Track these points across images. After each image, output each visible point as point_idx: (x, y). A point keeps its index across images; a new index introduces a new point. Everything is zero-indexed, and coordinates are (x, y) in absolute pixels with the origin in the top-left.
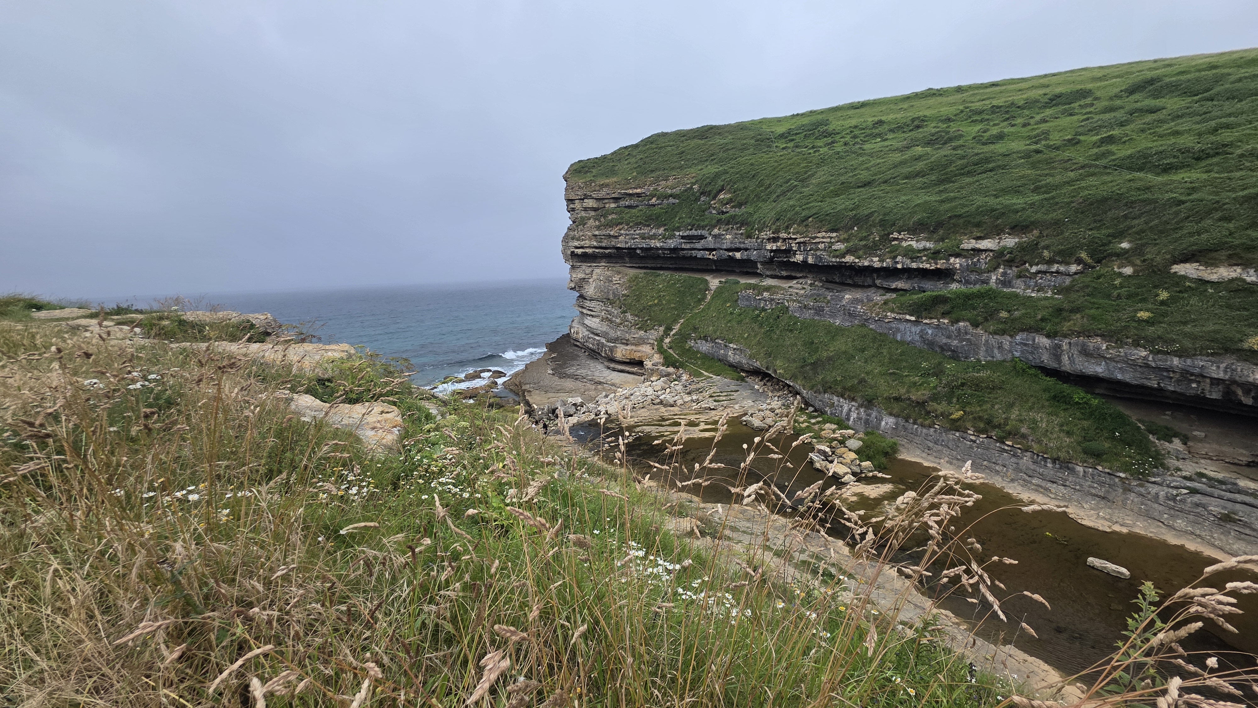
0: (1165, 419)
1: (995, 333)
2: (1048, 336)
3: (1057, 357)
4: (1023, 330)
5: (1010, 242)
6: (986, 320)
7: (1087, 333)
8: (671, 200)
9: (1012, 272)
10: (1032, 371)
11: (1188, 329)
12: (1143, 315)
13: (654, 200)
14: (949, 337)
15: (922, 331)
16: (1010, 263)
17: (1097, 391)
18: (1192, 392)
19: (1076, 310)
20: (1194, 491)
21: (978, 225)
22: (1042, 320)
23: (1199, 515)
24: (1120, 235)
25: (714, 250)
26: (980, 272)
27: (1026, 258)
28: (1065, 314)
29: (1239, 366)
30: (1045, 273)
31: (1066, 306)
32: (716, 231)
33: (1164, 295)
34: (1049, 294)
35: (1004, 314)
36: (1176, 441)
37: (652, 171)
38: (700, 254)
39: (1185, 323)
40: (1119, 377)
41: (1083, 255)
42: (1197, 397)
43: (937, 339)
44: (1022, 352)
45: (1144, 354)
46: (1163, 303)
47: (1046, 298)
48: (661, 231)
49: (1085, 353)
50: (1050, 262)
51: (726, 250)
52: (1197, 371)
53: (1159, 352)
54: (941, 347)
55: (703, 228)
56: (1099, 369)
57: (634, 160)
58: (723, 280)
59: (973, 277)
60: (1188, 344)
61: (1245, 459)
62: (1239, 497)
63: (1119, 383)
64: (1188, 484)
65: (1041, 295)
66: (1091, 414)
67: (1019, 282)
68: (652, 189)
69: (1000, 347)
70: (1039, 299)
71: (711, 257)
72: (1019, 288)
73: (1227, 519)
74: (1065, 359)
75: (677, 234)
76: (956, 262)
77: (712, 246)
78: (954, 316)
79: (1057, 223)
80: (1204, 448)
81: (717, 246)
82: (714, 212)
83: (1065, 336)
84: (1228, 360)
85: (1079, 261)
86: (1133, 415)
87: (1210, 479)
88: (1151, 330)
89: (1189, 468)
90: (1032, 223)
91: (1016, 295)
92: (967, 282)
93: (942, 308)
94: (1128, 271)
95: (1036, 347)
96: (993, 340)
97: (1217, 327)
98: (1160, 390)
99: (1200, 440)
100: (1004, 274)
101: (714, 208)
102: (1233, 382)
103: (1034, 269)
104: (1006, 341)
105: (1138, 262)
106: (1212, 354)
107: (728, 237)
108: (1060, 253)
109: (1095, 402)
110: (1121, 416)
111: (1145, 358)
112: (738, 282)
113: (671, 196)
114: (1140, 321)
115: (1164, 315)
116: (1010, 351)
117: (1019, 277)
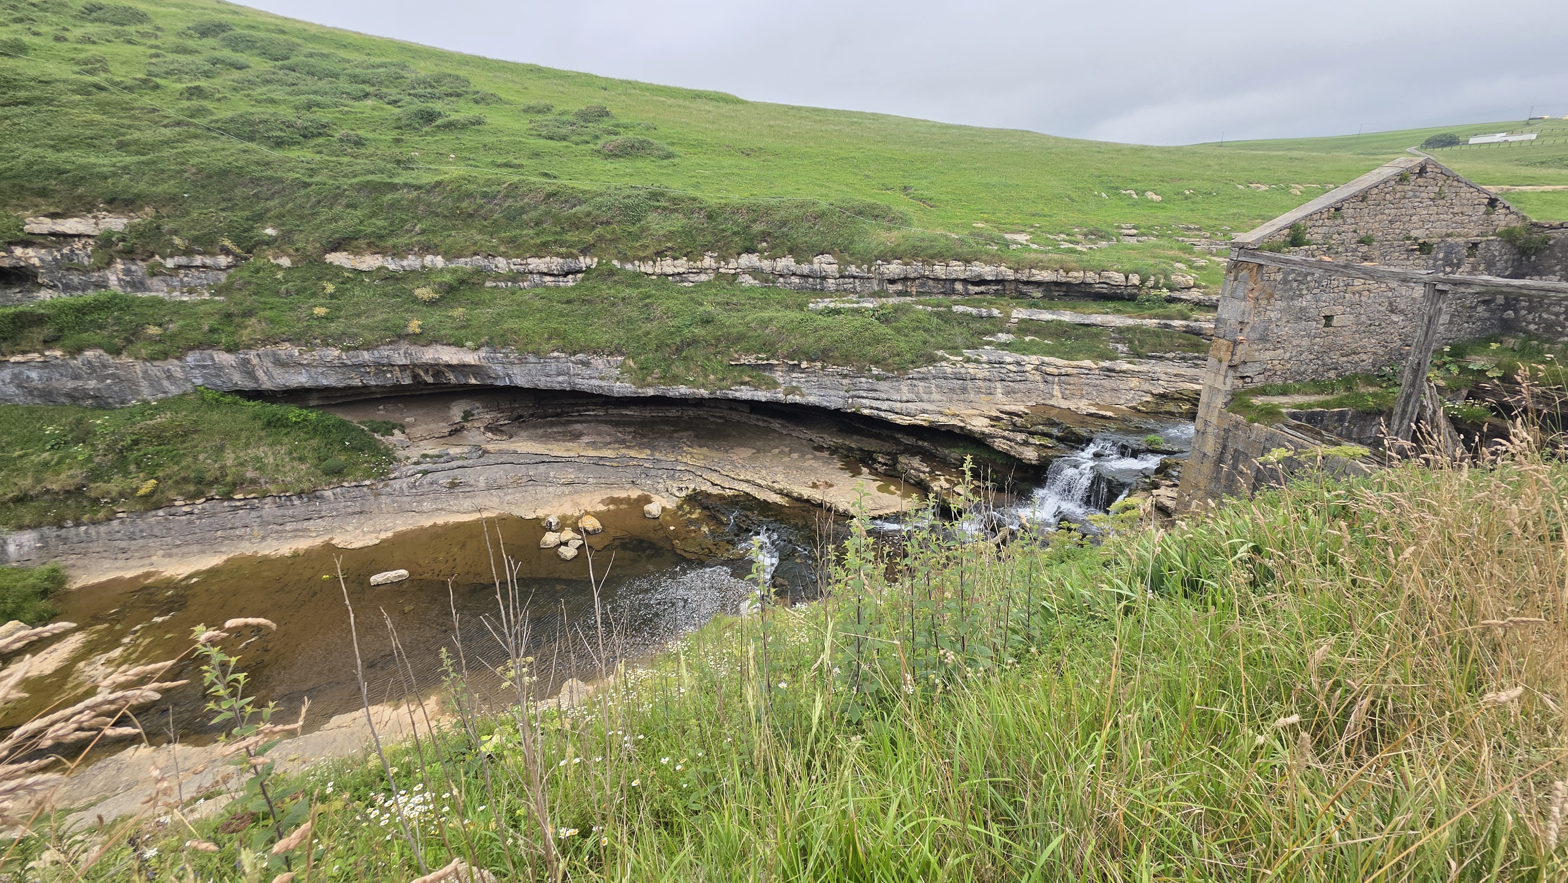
0: (381, 414)
1: (152, 358)
2: (229, 350)
3: (251, 374)
4: (192, 348)
5: (116, 223)
6: (129, 341)
7: (274, 340)
9: (139, 268)
10: (229, 399)
11: (363, 321)
12: (320, 311)
14: (76, 377)
15: (15, 376)
16: (129, 254)
17: (312, 403)
18: (389, 383)
19: (248, 313)
20: (425, 473)
21: (43, 193)
22: (212, 330)
23: (435, 492)
24: (260, 218)
26: (85, 270)
27: (151, 247)
28: (237, 320)
29: (413, 349)
30: (188, 267)
31: (233, 309)
33: (330, 288)
34: (207, 296)
35: (153, 330)
36: (396, 432)
39: (359, 315)
40: (325, 382)
41: (227, 243)
42: (394, 386)
43: (55, 384)
44: (204, 376)
45: (337, 353)
46: (332, 296)
47: (204, 302)
49: (279, 363)
50: (188, 252)
52: (385, 361)
53: (349, 349)
54: (68, 395)
56: (300, 379)
59: (75, 278)
60: (368, 336)
61: (447, 431)
62: (454, 464)
63: (327, 389)
64: (420, 467)
65: (195, 298)
66: (315, 430)
67: (155, 282)
69: (170, 377)
70: (196, 304)
72: (158, 289)
73: (453, 485)
74: (260, 374)
76: (32, 256)
78: (68, 342)
79: (173, 199)
80: (418, 431)
83: (249, 347)
84: (404, 346)
85: (227, 252)
86: (354, 419)
87: (431, 457)
88: (333, 327)
89: (415, 454)
90: (138, 196)
91: (162, 302)
92: (67, 288)
93: (38, 334)
94: (285, 262)
95: (219, 368)
96: (156, 369)
97: (385, 316)
98: (365, 387)
99: (413, 425)
100: (127, 272)
102: (415, 365)
103: (170, 263)
104: (173, 365)
105: (291, 251)
106: (391, 343)
108: (196, 240)
109: (313, 416)
110: (343, 424)
111: (339, 358)
114: (319, 318)
115: (339, 309)
116: (187, 380)
117: (153, 275)
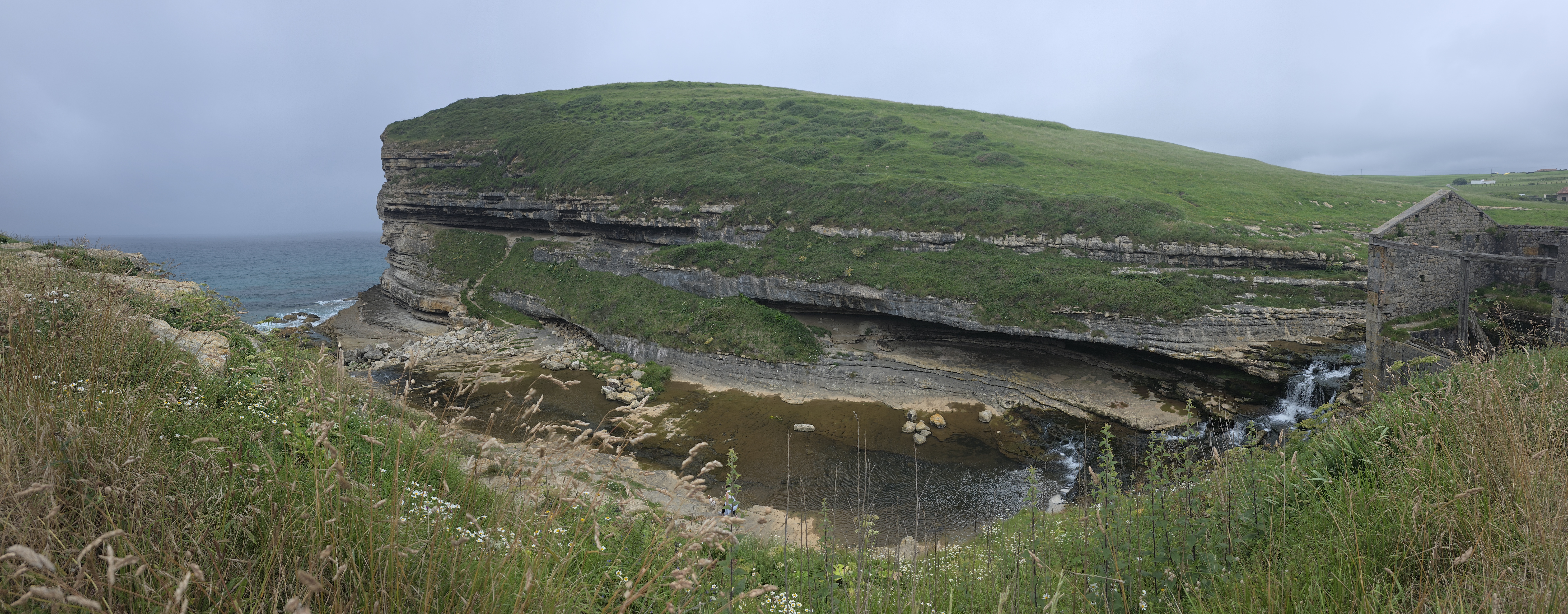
0: (820, 323)
1: (727, 276)
2: (757, 276)
3: (764, 290)
4: (743, 273)
5: (729, 207)
6: (720, 266)
7: (778, 272)
8: (475, 163)
9: (733, 230)
10: (752, 302)
11: (822, 266)
12: (802, 258)
13: (459, 162)
14: (698, 281)
15: (680, 277)
16: (731, 223)
17: (787, 310)
18: (829, 305)
19: (770, 257)
20: (837, 365)
21: (708, 194)
22: (753, 265)
23: (841, 378)
24: (786, 205)
25: (511, 210)
26: (713, 230)
27: (740, 220)
28: (765, 260)
29: (845, 286)
30: (751, 231)
31: (765, 254)
32: (512, 193)
33: (810, 245)
34: (755, 247)
35: (731, 262)
36: (826, 336)
37: (459, 135)
38: (499, 214)
39: (821, 262)
40: (796, 300)
41: (770, 218)
42: (831, 307)
43: (691, 283)
44: (744, 288)
45: (805, 283)
46: (810, 250)
47: (753, 249)
48: (466, 191)
49: (778, 285)
50: (753, 223)
51: (521, 210)
52: (829, 291)
53: (812, 282)
54: (694, 289)
55: (501, 189)
56: (785, 296)
57: (441, 123)
58: (520, 238)
59: (710, 233)
60: (823, 275)
61: (855, 339)
62: (856, 362)
63: (797, 303)
64: (835, 361)
65: (751, 247)
66: (786, 326)
67: (737, 238)
68: (457, 151)
69: (731, 286)
70: (750, 250)
71: (508, 217)
72: (738, 242)
73: (852, 376)
74: (768, 290)
75: (481, 194)
76: (698, 222)
77: (509, 207)
78: (700, 264)
79: (753, 195)
80: (838, 337)
81: (514, 206)
82: (510, 175)
83: (766, 275)
84: (841, 283)
85: (768, 223)
86: (806, 323)
87: (843, 355)
88: (807, 268)
89: (834, 351)
90: (740, 194)
91: (737, 248)
92: (707, 238)
93: (692, 258)
94: (792, 229)
95: (751, 284)
96: (727, 281)
97: (834, 264)
98: (815, 305)
99: (836, 333)
100: (728, 232)
101: (510, 172)
102: (845, 296)
103: (745, 228)
104: (734, 281)
105: (796, 224)
106: (834, 281)
107: (522, 198)
108: (757, 216)
109: (786, 318)
110: (800, 325)
111: (806, 286)
112: (532, 240)
113: (474, 159)
114: (801, 262)
115: (811, 258)
116: (737, 289)
117: (737, 234)
